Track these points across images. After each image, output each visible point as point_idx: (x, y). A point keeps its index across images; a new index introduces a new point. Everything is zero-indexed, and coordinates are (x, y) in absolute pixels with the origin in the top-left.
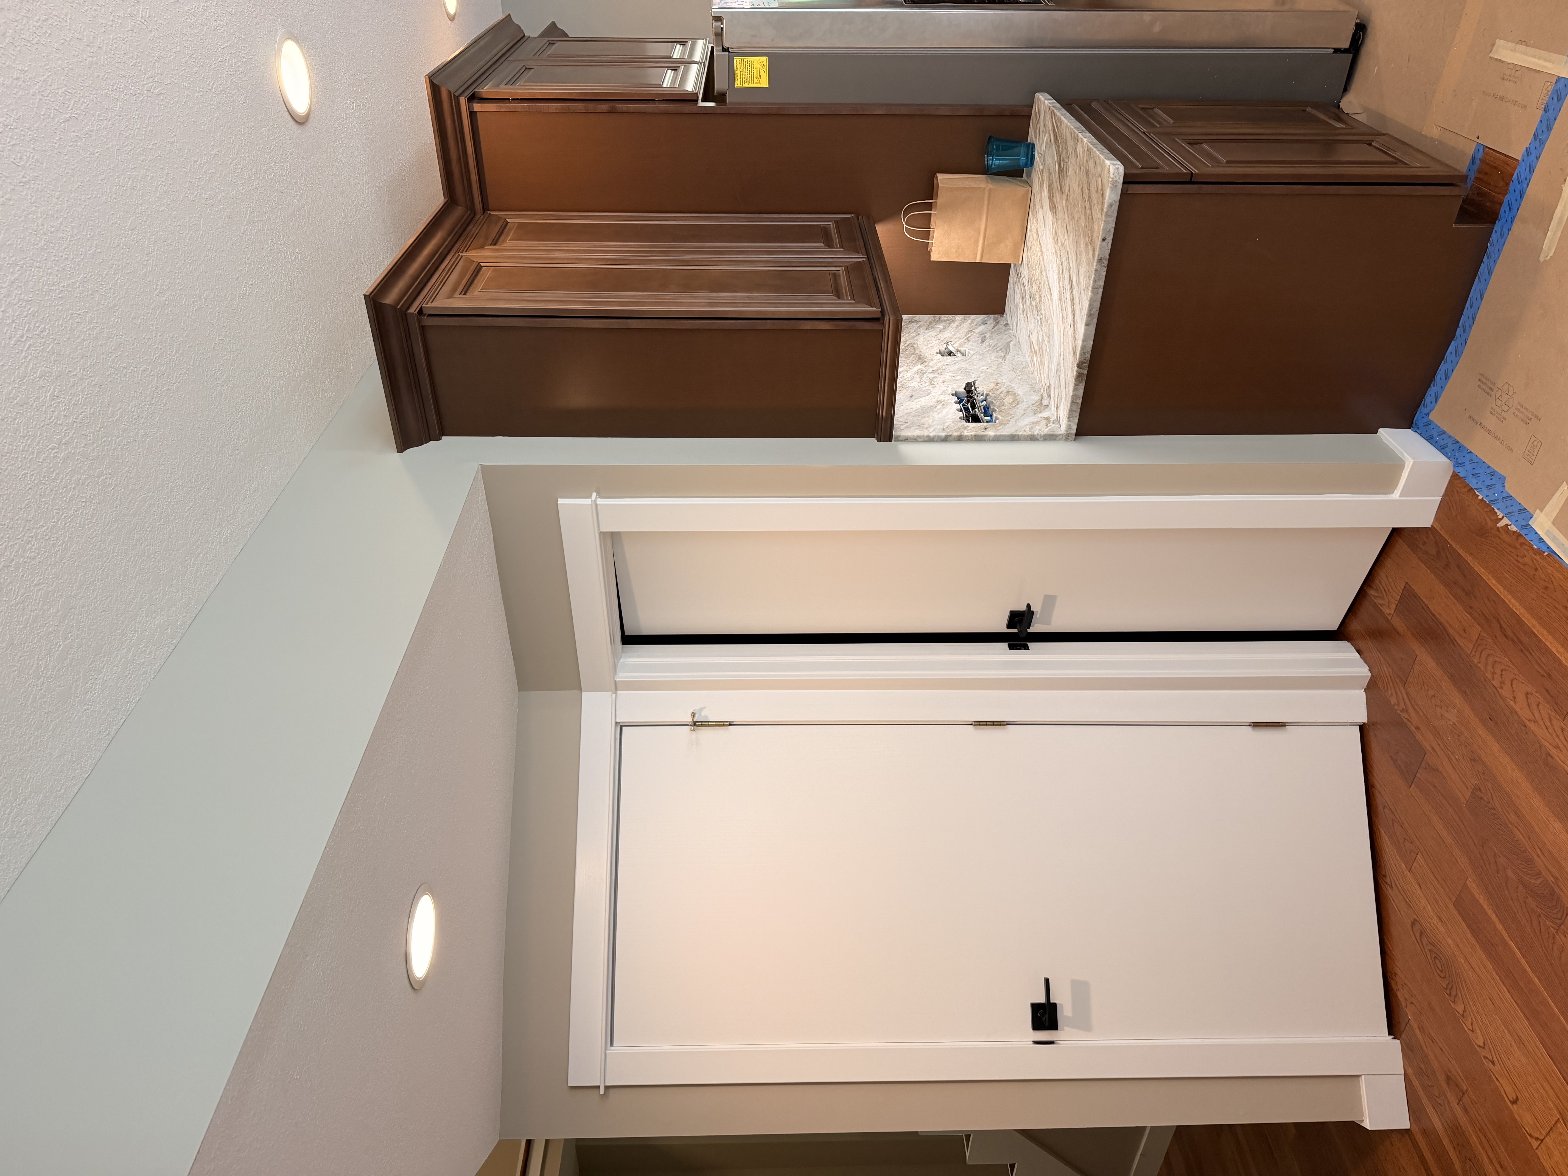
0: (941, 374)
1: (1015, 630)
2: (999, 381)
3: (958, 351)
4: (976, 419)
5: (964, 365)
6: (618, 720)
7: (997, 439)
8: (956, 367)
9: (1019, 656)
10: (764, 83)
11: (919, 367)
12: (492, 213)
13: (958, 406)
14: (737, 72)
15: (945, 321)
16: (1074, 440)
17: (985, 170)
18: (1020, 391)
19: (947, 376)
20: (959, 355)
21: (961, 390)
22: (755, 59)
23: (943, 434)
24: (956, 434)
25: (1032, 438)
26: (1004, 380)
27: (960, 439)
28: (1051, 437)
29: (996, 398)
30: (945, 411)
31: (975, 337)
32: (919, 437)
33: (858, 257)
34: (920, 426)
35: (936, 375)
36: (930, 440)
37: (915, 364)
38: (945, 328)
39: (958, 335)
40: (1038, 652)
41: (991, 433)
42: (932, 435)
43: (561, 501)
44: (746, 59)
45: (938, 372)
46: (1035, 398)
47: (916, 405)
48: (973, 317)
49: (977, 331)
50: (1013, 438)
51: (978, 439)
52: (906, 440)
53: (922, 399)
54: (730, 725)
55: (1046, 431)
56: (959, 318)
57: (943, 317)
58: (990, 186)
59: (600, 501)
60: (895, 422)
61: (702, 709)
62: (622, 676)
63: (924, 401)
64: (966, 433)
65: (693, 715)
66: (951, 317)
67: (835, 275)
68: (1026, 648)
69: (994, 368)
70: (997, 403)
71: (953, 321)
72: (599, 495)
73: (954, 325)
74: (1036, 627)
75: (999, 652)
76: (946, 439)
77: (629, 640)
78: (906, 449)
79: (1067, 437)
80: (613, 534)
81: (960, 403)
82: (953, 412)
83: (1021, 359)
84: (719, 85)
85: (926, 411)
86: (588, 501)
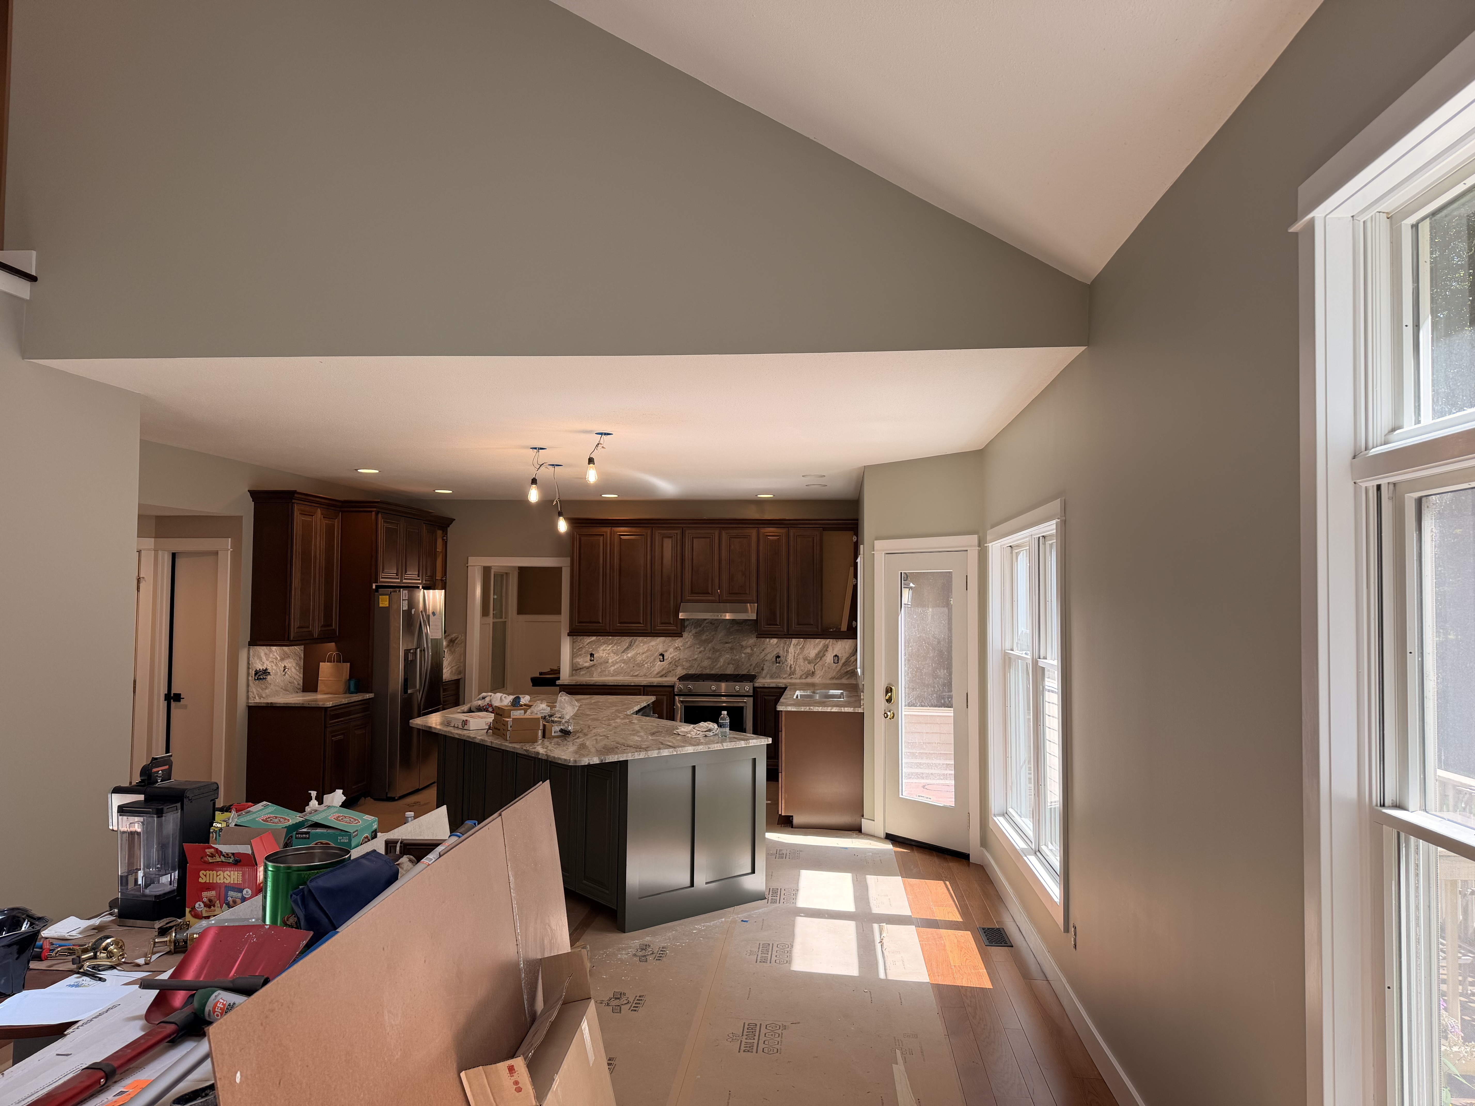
0: (275, 665)
1: (172, 695)
2: (272, 685)
3: (286, 673)
4: (256, 674)
5: (279, 674)
6: (142, 551)
7: (248, 680)
8: (278, 671)
9: (162, 697)
10: (381, 605)
11: (279, 658)
12: (340, 514)
13: (261, 669)
14: (384, 596)
15: (300, 670)
16: (247, 706)
17: (350, 679)
18: (267, 691)
19: (274, 667)
20: (284, 673)
21: (268, 671)
22: (388, 603)
23: (250, 662)
24: (250, 667)
25: (248, 692)
26: (272, 687)
27: (248, 668)
28: (248, 698)
29: (264, 682)
30: (260, 665)
31: (292, 680)
32: (250, 655)
33: (316, 636)
34: (254, 655)
35: (275, 663)
36: (248, 658)
37: (280, 657)
38: (296, 670)
39: (293, 674)
40: (163, 704)
41: (250, 678)
42: (250, 659)
43: (230, 539)
44: (388, 600)
45: (276, 665)
46: (264, 696)
47: (262, 655)
48: (302, 681)
49: (295, 681)
50: (248, 686)
51: (248, 674)
52: (249, 651)
53: (265, 658)
54: (138, 591)
55: (250, 696)
56: (302, 676)
57: (302, 670)
58: (343, 680)
59: (229, 552)
60: (256, 647)
61: (145, 581)
62: (160, 553)
63: (264, 658)
64: (250, 670)
65: (143, 578)
66: (302, 673)
67: (308, 627)
68: (165, 700)
69: (277, 684)
70: (262, 682)
71: (300, 673)
72: (231, 551)
73: (298, 673)
74: (173, 704)
75: (164, 690)
76: (248, 663)
77: (174, 555)
78: (245, 651)
79: (248, 703)
80: (218, 553)
81: (263, 670)
82: (259, 667)
83: (281, 695)
84: (380, 590)
85: (260, 658)
86: (229, 548)
